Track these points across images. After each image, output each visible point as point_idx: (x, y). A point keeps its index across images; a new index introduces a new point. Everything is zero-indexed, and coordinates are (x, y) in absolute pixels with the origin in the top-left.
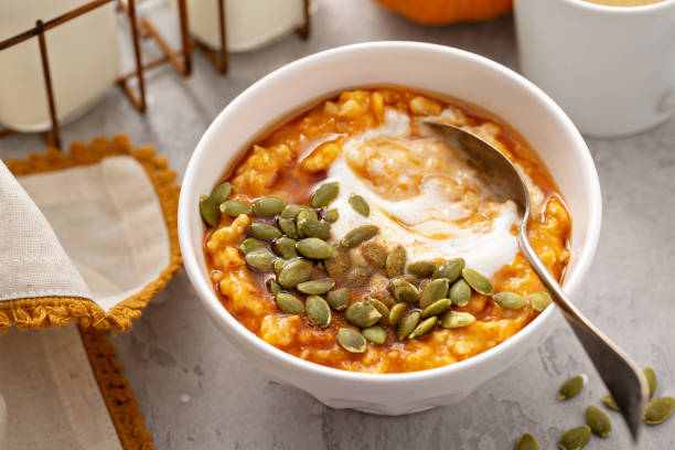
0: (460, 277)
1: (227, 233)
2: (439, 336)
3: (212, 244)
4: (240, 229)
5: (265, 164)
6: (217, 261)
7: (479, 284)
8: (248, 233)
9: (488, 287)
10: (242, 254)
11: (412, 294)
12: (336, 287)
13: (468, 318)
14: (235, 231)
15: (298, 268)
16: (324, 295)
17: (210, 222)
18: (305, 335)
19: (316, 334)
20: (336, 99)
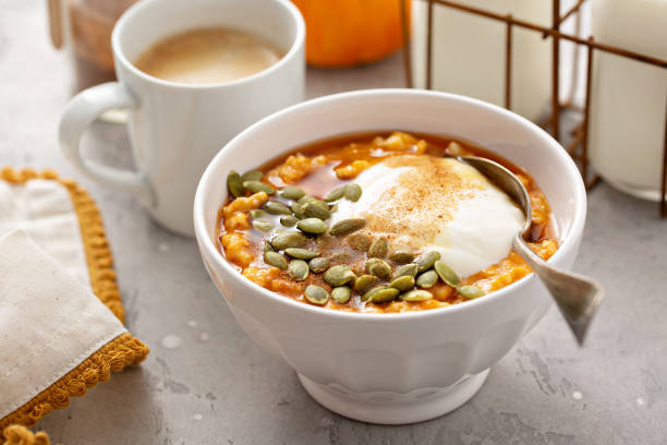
0: (432, 268)
1: (242, 203)
2: (395, 305)
3: (228, 209)
4: (256, 202)
5: (300, 164)
6: (227, 223)
7: (447, 274)
8: (262, 206)
9: (456, 281)
10: (250, 220)
11: (384, 269)
12: (320, 256)
13: (427, 295)
14: (251, 202)
15: (293, 238)
16: (308, 260)
17: (234, 192)
18: (277, 282)
19: (287, 284)
20: (386, 135)
